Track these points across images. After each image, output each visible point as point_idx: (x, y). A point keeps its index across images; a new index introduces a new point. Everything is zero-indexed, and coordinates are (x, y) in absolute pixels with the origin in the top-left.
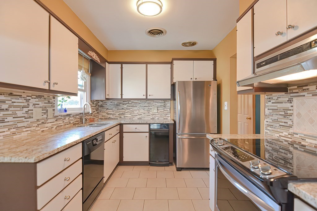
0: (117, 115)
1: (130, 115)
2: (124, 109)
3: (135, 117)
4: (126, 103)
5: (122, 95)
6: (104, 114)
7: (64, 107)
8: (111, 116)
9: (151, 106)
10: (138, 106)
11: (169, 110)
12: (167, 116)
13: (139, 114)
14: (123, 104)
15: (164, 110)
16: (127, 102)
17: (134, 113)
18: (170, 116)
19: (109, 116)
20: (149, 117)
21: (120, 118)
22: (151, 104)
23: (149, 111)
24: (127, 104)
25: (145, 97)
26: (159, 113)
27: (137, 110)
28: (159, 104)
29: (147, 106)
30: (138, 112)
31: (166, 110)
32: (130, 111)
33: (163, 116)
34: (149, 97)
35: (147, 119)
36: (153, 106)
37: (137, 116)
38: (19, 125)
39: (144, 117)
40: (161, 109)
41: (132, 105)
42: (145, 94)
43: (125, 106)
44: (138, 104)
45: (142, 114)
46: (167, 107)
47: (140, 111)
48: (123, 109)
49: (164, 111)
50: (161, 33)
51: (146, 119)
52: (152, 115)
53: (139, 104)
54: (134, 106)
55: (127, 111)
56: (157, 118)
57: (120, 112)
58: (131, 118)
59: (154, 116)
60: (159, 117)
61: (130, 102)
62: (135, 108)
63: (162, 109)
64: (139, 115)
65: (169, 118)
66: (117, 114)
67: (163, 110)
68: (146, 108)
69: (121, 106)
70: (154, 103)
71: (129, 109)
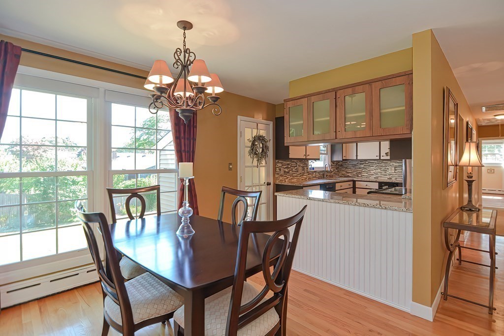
4: (363, 163)
5: (357, 156)
6: (344, 173)
7: (313, 166)
8: (350, 175)
9: (389, 166)
10: (374, 166)
13: (375, 173)
14: (361, 164)
17: (370, 172)
19: (348, 174)
20: (386, 176)
22: (388, 164)
23: (385, 171)
25: (378, 158)
26: (396, 173)
28: (397, 164)
29: (384, 165)
30: (374, 171)
32: (367, 170)
34: (382, 158)
37: (373, 175)
38: (294, 175)
39: (381, 177)
40: (399, 169)
41: (369, 165)
42: (378, 155)
43: (362, 166)
44: (374, 164)
45: (379, 174)
47: (376, 170)
48: (360, 168)
51: (383, 178)
52: (389, 175)
53: (376, 164)
54: (371, 166)
55: (364, 170)
56: (394, 178)
57: (357, 171)
58: (367, 176)
59: (391, 176)
60: (396, 177)
62: (372, 168)
67: (401, 170)
68: (383, 168)
69: (358, 166)
70: (391, 163)
71: (365, 169)
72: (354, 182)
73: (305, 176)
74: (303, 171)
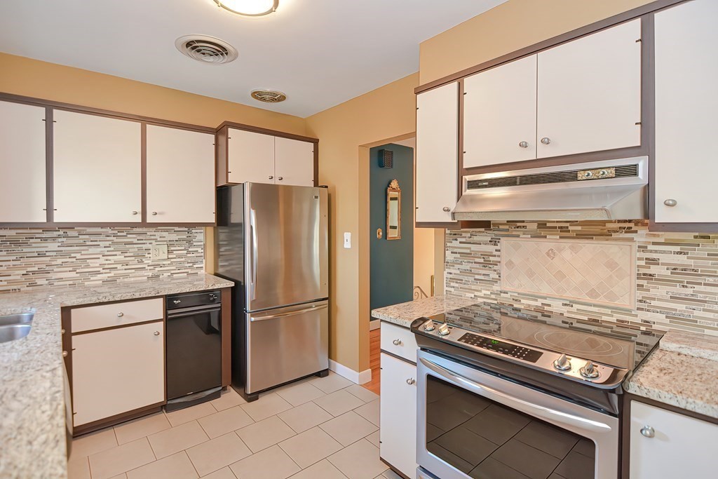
0: (19, 277)
1: (73, 274)
2: (47, 254)
3: (92, 278)
4: (55, 234)
5: (49, 210)
9: (150, 241)
10: (102, 244)
11: (200, 250)
12: (195, 266)
13: (106, 266)
14: (44, 239)
15: (189, 252)
16: (61, 232)
17: (88, 266)
18: (203, 265)
20: (143, 273)
21: (32, 285)
22: (148, 237)
23: (140, 257)
24: (60, 240)
26: (172, 260)
27: (100, 256)
28: (174, 237)
29: (135, 241)
31: (193, 252)
32: (74, 260)
33: (186, 268)
34: (150, 219)
35: (140, 278)
36: (153, 242)
37: (99, 273)
39: (126, 276)
40: (179, 250)
41: (82, 241)
42: (139, 209)
43: (53, 246)
44: (102, 237)
45: (119, 266)
46: (195, 244)
47: (109, 258)
48: (40, 255)
49: (188, 255)
50: (222, 54)
51: (132, 279)
52: (152, 267)
53: (108, 238)
54: (88, 243)
55: (59, 261)
56: (166, 275)
57: (30, 265)
58: (77, 282)
59: (157, 269)
60: (172, 272)
61: (70, 233)
62: (92, 250)
63: (183, 248)
64: (108, 271)
65: (203, 271)
66: (17, 272)
67: (186, 252)
68: (133, 249)
69: (34, 245)
71: (68, 255)
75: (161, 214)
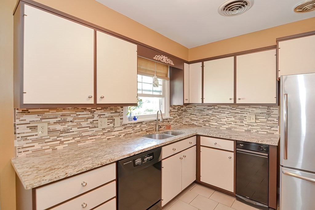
0: (201, 122)
1: (216, 124)
2: (209, 115)
3: (223, 127)
4: (211, 108)
5: (203, 99)
6: (188, 120)
8: (195, 123)
9: (246, 113)
10: (226, 112)
11: (276, 120)
12: (272, 129)
13: (228, 122)
14: (208, 109)
15: (268, 120)
16: (213, 107)
17: (221, 121)
18: (278, 129)
19: (193, 122)
20: (243, 127)
21: (205, 125)
22: (245, 111)
23: (242, 120)
24: (213, 110)
25: (232, 102)
26: (258, 124)
27: (225, 117)
28: (259, 111)
29: (239, 112)
30: (226, 119)
31: (271, 121)
32: (216, 118)
33: (266, 129)
34: (238, 102)
35: (240, 130)
36: (248, 113)
37: (225, 124)
39: (235, 128)
40: (262, 119)
41: (219, 111)
42: (233, 97)
43: (210, 112)
44: (226, 110)
45: (232, 123)
46: (272, 116)
47: (229, 119)
48: (207, 115)
49: (268, 122)
51: (238, 130)
52: (247, 126)
53: (228, 110)
54: (221, 112)
55: (212, 118)
56: (254, 131)
57: (204, 118)
58: (217, 127)
59: (250, 127)
60: (258, 130)
61: (216, 107)
62: (223, 115)
63: (264, 118)
64: (228, 124)
65: (278, 133)
66: (201, 120)
67: (266, 120)
68: (239, 116)
69: (205, 111)
70: (251, 109)
71: (215, 116)
72: (198, 137)
73: (117, 133)
74: (112, 125)
75: (243, 99)
